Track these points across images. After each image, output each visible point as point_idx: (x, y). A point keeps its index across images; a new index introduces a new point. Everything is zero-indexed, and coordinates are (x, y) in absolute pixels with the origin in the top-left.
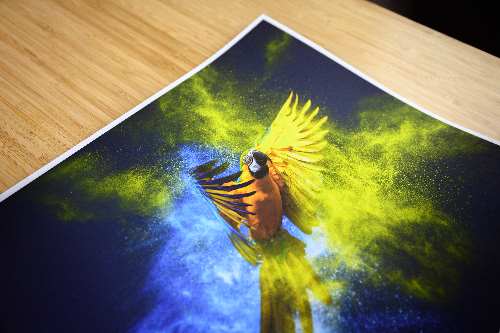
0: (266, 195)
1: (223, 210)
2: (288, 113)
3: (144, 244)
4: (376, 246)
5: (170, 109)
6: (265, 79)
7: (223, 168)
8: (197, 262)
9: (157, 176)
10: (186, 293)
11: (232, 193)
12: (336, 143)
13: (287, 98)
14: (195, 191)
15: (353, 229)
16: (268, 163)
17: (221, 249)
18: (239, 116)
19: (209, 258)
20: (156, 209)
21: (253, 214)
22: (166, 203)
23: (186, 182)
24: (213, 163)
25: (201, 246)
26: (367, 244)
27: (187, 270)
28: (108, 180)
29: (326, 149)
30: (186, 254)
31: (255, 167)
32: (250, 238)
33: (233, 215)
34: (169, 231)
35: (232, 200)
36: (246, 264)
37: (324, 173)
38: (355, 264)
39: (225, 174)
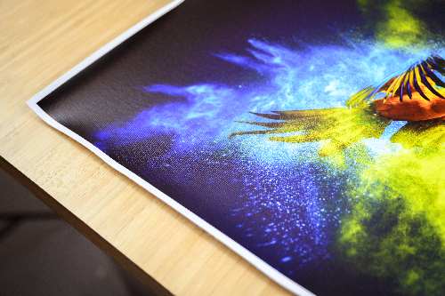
9: (419, 37)
10: (312, 68)
17: (357, 83)
21: (401, 100)
27: (331, 66)
30: (345, 63)
32: (372, 100)
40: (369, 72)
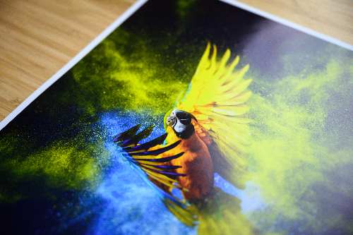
0: (194, 155)
1: (154, 175)
2: (207, 66)
3: (78, 218)
4: (312, 192)
5: (84, 78)
6: (179, 33)
7: (147, 132)
8: (133, 230)
11: (159, 157)
12: (261, 92)
13: (204, 50)
14: (122, 160)
15: (287, 179)
16: (193, 122)
17: (156, 214)
18: (156, 76)
19: (145, 225)
20: (85, 182)
21: (183, 175)
22: (95, 175)
23: (112, 151)
24: (136, 128)
25: (135, 215)
26: (302, 192)
28: (31, 158)
29: (250, 99)
30: (121, 224)
31: (179, 127)
32: (184, 201)
33: (163, 179)
34: (101, 203)
35: (160, 164)
36: (183, 227)
37: (251, 125)
38: (293, 213)
39: (150, 138)
40: (138, 201)
